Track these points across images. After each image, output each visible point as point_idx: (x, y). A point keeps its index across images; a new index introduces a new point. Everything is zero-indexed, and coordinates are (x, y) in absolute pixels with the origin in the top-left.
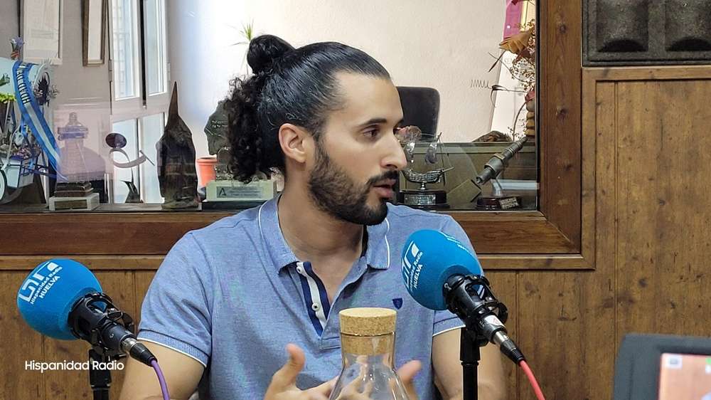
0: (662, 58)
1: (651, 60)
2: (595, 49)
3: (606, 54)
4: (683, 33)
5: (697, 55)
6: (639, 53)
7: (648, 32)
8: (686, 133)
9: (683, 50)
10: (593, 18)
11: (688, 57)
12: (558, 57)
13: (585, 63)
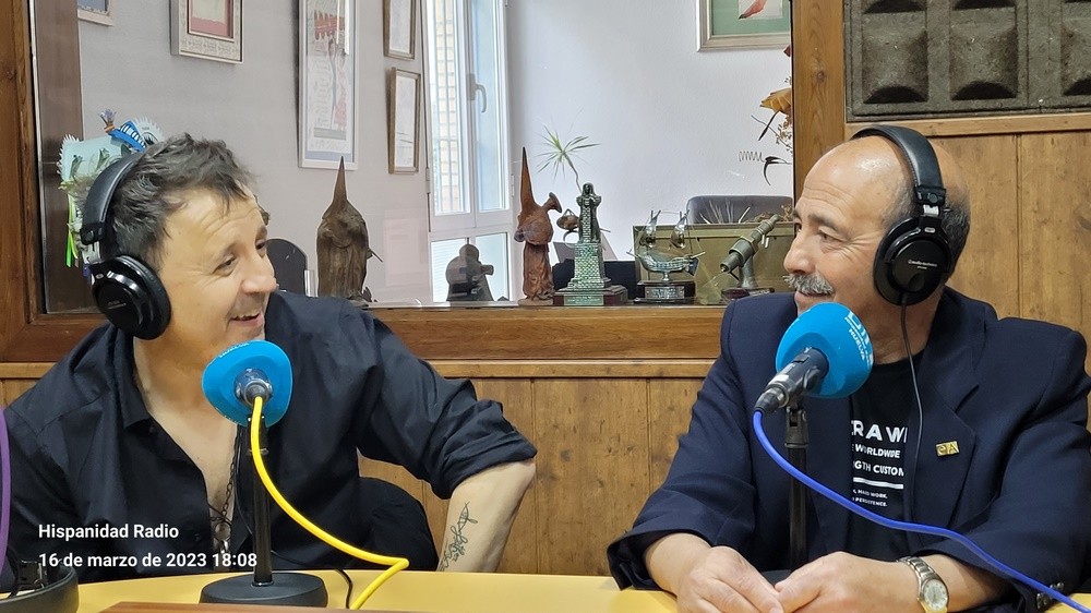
0: (946, 109)
1: (933, 113)
2: (862, 101)
3: (875, 106)
4: (972, 77)
5: (991, 104)
6: (917, 104)
7: (927, 77)
8: (978, 203)
9: (973, 99)
10: (857, 61)
11: (980, 107)
12: (816, 112)
13: (849, 119)
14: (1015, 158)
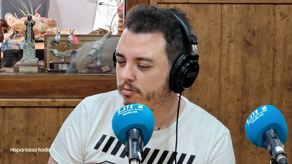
14: (221, 14)
